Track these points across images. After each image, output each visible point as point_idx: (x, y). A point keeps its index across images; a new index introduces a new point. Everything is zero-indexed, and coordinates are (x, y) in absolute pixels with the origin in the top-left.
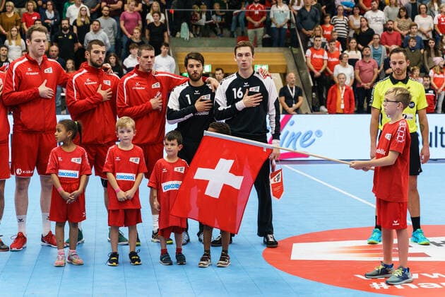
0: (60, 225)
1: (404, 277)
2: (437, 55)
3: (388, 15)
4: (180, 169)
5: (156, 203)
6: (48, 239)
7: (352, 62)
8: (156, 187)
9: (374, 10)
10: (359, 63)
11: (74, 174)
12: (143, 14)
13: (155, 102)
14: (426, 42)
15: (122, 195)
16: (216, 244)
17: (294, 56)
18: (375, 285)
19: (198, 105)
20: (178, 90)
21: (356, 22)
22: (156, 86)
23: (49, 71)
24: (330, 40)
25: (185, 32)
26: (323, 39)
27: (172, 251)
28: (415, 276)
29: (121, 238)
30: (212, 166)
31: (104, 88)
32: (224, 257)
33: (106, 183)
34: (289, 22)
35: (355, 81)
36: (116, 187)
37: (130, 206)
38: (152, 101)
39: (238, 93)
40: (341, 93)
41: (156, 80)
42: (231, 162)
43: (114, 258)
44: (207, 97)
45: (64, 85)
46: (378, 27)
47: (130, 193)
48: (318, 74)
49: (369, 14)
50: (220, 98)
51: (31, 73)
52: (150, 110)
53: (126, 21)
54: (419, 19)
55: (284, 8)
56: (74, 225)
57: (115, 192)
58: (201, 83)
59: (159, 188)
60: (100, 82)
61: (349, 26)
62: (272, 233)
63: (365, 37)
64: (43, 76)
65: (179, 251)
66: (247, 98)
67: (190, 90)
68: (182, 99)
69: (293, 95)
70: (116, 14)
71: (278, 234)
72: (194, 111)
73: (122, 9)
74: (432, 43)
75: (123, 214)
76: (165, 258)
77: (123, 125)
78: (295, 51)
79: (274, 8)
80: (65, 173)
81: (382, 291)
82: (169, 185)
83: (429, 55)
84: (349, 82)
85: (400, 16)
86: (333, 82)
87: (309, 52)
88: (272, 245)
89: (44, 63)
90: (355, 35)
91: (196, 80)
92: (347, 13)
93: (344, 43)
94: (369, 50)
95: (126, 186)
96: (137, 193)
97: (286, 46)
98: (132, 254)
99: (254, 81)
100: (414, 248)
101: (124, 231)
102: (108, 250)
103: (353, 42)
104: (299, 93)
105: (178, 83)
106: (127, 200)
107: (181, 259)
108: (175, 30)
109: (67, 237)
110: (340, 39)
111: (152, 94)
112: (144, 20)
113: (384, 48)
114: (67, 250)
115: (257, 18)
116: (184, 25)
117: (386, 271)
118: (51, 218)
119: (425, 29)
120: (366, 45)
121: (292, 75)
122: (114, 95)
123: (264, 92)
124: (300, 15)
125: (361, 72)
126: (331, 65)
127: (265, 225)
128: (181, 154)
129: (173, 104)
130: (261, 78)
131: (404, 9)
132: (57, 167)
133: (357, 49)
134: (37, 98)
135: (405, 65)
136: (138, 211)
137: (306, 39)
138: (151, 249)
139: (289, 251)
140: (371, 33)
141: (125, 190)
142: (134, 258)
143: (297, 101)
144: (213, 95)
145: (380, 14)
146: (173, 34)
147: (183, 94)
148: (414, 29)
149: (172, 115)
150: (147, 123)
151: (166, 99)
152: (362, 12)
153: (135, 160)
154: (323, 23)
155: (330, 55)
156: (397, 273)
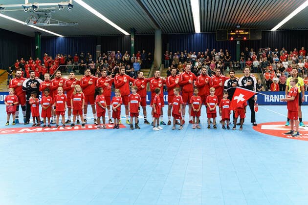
0: (194, 117)
1: (298, 134)
2: (305, 74)
3: (289, 63)
4: (228, 102)
5: (221, 112)
6: (191, 122)
7: (278, 77)
8: (221, 107)
9: (285, 62)
10: (281, 77)
11: (198, 103)
12: (216, 64)
13: (221, 84)
14: (302, 70)
15: (211, 109)
16: (238, 124)
17: (261, 75)
18: (288, 136)
19: (233, 85)
20: (227, 81)
21: (279, 65)
22: (221, 79)
23: (191, 76)
24: (271, 70)
25: (228, 69)
26: (269, 70)
27: (226, 126)
28: (301, 134)
29: (211, 122)
30: (238, 95)
31: (207, 80)
32: (241, 127)
33: (207, 107)
34: (259, 66)
35: (279, 82)
36: (210, 107)
37: (213, 112)
38: (220, 84)
39: (245, 81)
40: (275, 86)
41: (221, 78)
42: (243, 95)
43: (209, 127)
44: (236, 83)
45: (195, 80)
46: (286, 67)
47: (213, 109)
48: (267, 80)
49: (283, 63)
50: (240, 83)
51: (186, 76)
52: (219, 86)
53: (211, 66)
54: (299, 64)
55: (257, 62)
56: (198, 117)
57: (209, 108)
58: (234, 78)
59: (222, 107)
60: (205, 79)
61: (277, 66)
62: (255, 122)
63: (282, 69)
64: (190, 77)
65: (228, 126)
66: (248, 83)
67: (231, 81)
68: (228, 83)
69: (260, 86)
70: (208, 65)
71: (257, 122)
72: (232, 87)
73: (210, 63)
74: (303, 71)
75: (212, 114)
76: (224, 127)
77: (212, 90)
78: (261, 74)
79: (254, 62)
80: (195, 103)
81: (291, 138)
82: (225, 107)
83: (302, 74)
84: (277, 82)
85: (293, 63)
86: (272, 82)
87: (265, 74)
88: (255, 125)
89: (190, 74)
90: (279, 69)
91: (232, 78)
92: (276, 63)
93: (276, 71)
94: (284, 73)
95: (212, 106)
96: (215, 109)
97: (258, 72)
98: (214, 126)
99: (250, 78)
100: (300, 127)
101: (212, 119)
102: (208, 125)
103: (278, 71)
104: (262, 85)
105: (227, 79)
106: (213, 111)
107: (228, 128)
108: (225, 68)
109: (196, 121)
110: (274, 70)
111: (220, 82)
112: (217, 66)
113: (288, 72)
114: (196, 125)
115: (249, 65)
116: (228, 67)
117: (291, 132)
118: (191, 116)
119: (301, 67)
120: (282, 72)
121: (259, 80)
122: (209, 82)
123: (253, 81)
124: (262, 63)
125: (281, 79)
126: (272, 78)
127: (253, 119)
128: (228, 98)
129: (226, 85)
130: (252, 77)
131: (294, 61)
132: (193, 101)
133: (279, 73)
134: (188, 83)
135: (297, 72)
136: (216, 114)
137: (264, 70)
138: (220, 125)
139: (261, 127)
140: (284, 68)
141: (212, 108)
142: (215, 127)
143: (261, 88)
144: (237, 82)
145: (287, 63)
146: (225, 70)
147: (229, 82)
148: (298, 67)
149: (226, 88)
150: (218, 90)
151: (224, 83)
152: (281, 62)
153: (215, 100)
154: (269, 66)
155: (271, 75)
156: (295, 133)
